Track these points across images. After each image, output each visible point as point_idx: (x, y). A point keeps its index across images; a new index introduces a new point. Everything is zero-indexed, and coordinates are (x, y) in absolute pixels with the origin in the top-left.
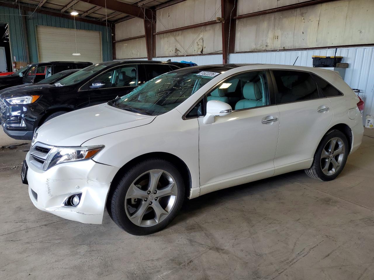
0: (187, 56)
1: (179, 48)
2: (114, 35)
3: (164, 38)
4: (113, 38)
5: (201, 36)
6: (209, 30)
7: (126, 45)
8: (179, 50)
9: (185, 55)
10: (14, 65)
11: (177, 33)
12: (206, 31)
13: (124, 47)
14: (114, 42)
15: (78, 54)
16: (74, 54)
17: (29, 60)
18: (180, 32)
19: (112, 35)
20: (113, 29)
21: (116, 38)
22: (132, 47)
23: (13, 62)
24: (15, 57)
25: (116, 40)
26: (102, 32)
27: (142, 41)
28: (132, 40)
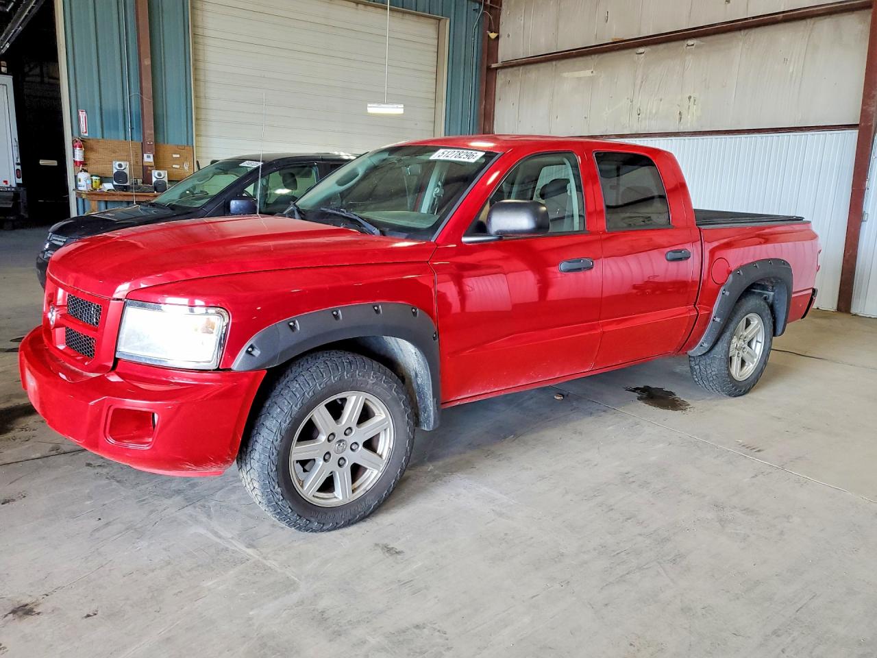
2: (498, 38)
4: (490, 48)
7: (579, 79)
10: (79, 156)
13: (567, 87)
14: (494, 66)
15: (397, 110)
16: (373, 109)
17: (150, 132)
19: (493, 35)
20: (493, 11)
21: (505, 52)
22: (639, 82)
23: (74, 141)
24: (82, 115)
25: (500, 60)
26: (452, 21)
27: (741, 44)
28: (640, 50)
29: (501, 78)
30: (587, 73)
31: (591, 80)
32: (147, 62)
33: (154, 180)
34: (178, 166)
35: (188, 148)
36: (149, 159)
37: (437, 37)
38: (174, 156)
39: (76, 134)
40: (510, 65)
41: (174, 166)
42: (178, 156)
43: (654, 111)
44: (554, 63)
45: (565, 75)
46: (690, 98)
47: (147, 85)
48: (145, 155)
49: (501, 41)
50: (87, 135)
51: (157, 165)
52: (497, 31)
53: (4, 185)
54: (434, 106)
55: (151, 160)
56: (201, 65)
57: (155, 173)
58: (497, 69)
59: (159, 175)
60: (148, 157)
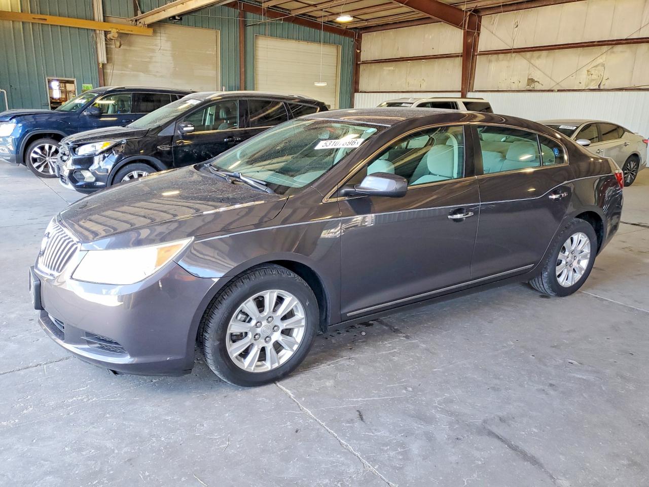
0: (559, 91)
1: (539, 78)
3: (497, 60)
4: (357, 56)
5: (600, 61)
6: (622, 52)
7: (389, 70)
8: (539, 82)
9: (556, 90)
11: (536, 54)
12: (613, 52)
13: (385, 73)
14: (358, 63)
15: (324, 84)
18: (544, 53)
19: (358, 51)
20: (359, 42)
21: (363, 57)
22: (408, 73)
25: (361, 61)
26: (343, 46)
27: (437, 63)
28: (409, 62)
29: (362, 67)
30: (392, 68)
31: (393, 70)
37: (337, 52)
40: (364, 63)
43: (413, 83)
44: (381, 63)
45: (385, 68)
46: (423, 80)
49: (361, 53)
52: (360, 50)
58: (360, 64)
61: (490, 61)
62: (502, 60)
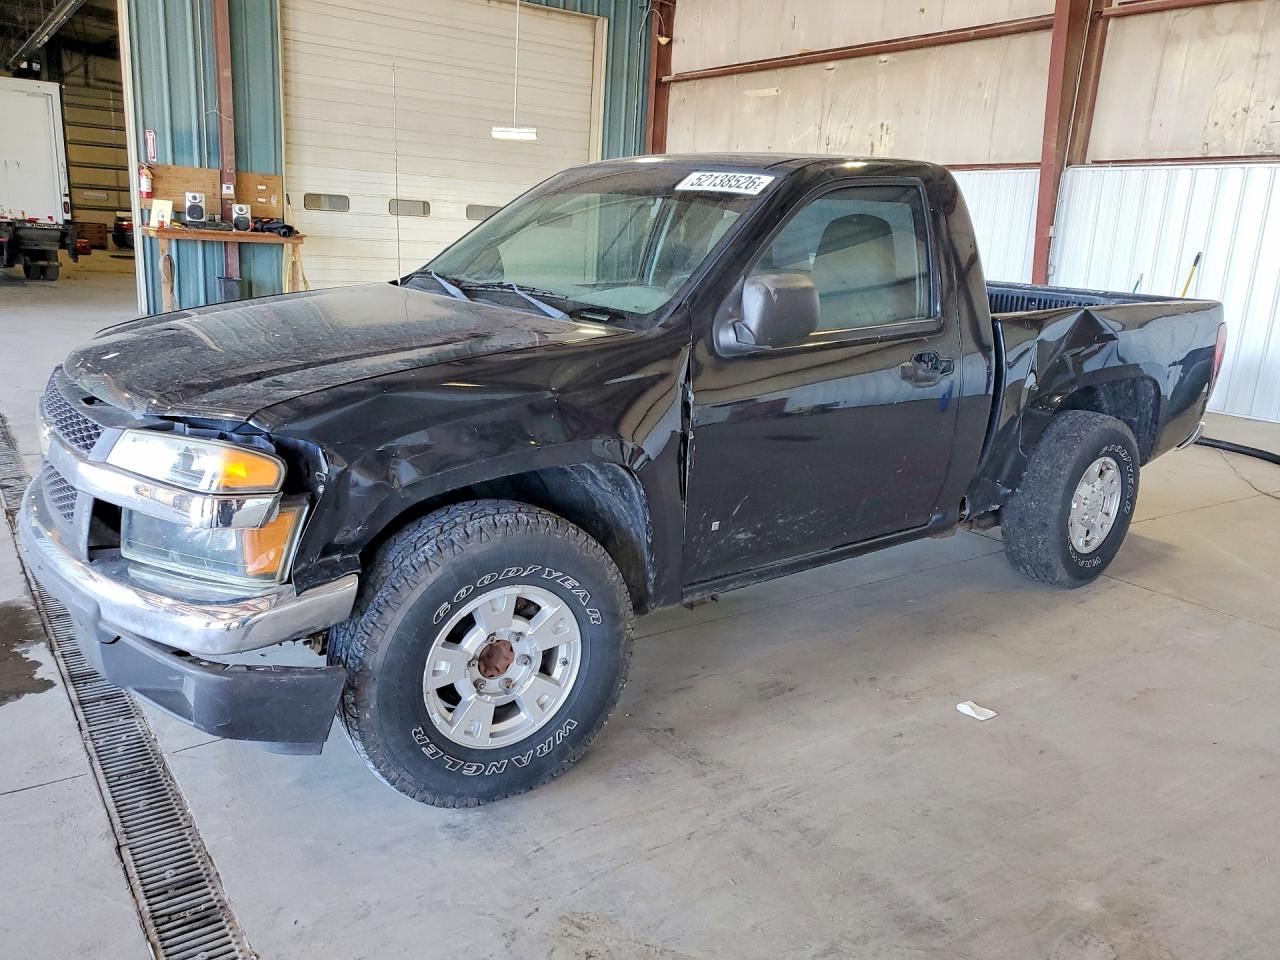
2: (670, 43)
4: (664, 55)
7: (762, 98)
10: (146, 186)
13: (749, 108)
14: (664, 79)
15: (528, 135)
16: (499, 133)
17: (230, 158)
19: (663, 40)
20: (665, 10)
21: (681, 61)
22: (827, 104)
23: (140, 168)
24: (150, 137)
25: (674, 73)
26: (612, 22)
27: (935, 62)
28: (830, 65)
29: (675, 94)
30: (772, 92)
31: (777, 100)
32: (227, 73)
33: (235, 216)
34: (263, 200)
35: (275, 178)
36: (228, 191)
37: (592, 40)
38: (260, 187)
39: (143, 160)
40: (683, 79)
41: (259, 200)
42: (264, 187)
43: (844, 141)
44: (735, 77)
45: (747, 93)
46: (882, 125)
47: (227, 101)
48: (224, 186)
49: (674, 47)
50: (155, 160)
51: (239, 198)
52: (669, 35)
53: (49, 222)
54: (588, 129)
55: (231, 191)
56: (292, 77)
57: (236, 208)
58: (670, 82)
59: (241, 210)
60: (228, 188)
61: (1169, 39)
62: (1231, 31)
